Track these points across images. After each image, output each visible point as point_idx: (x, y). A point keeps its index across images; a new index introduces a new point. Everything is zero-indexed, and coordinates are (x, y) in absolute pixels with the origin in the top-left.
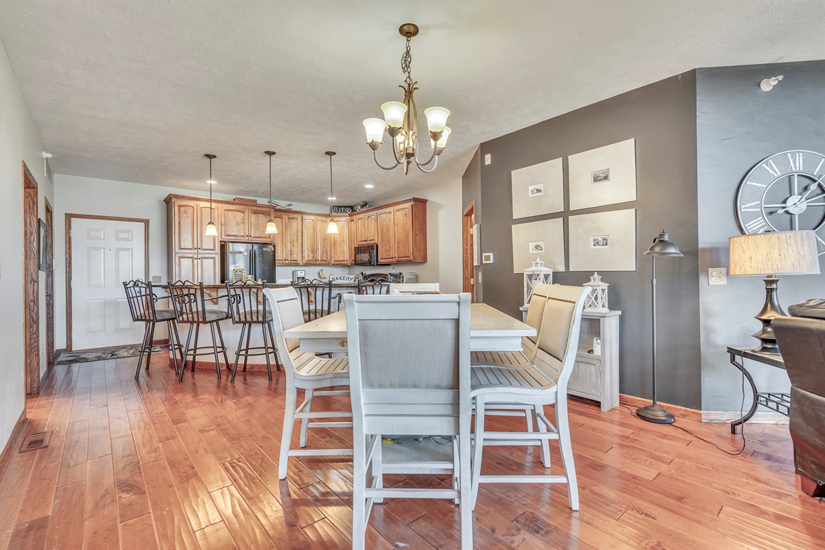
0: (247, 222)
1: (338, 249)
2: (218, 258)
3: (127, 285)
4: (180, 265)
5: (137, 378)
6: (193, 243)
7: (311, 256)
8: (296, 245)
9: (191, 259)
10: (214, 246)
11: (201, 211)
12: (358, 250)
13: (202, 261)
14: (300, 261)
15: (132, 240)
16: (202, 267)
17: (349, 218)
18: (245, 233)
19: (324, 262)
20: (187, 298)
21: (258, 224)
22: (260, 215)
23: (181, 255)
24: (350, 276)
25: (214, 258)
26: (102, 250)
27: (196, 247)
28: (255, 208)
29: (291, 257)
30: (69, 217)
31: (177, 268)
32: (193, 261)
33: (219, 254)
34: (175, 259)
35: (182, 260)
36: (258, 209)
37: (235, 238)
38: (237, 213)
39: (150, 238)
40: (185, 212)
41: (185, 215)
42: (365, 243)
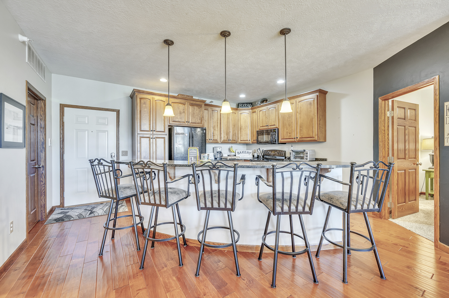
0: (186, 112)
1: (243, 132)
2: (167, 137)
3: (93, 162)
4: (140, 143)
5: (101, 255)
6: (150, 127)
7: (226, 137)
8: (216, 129)
9: (148, 139)
10: (165, 129)
11: (156, 103)
12: (260, 133)
13: (156, 140)
14: (219, 140)
15: (108, 125)
16: (156, 144)
17: (251, 110)
18: (185, 120)
19: (234, 141)
20: (148, 176)
21: (194, 113)
22: (195, 107)
23: (141, 136)
24: (249, 151)
25: (164, 138)
26: (87, 132)
27: (152, 129)
28: (192, 102)
29: (213, 138)
30: (62, 107)
31: (139, 145)
32: (150, 140)
33: (168, 135)
34: (137, 138)
35: (142, 139)
36: (194, 102)
37: (179, 123)
38: (180, 105)
39: (120, 123)
40: (145, 103)
41: (144, 105)
42: (266, 127)
